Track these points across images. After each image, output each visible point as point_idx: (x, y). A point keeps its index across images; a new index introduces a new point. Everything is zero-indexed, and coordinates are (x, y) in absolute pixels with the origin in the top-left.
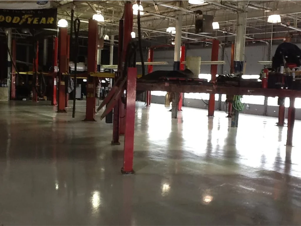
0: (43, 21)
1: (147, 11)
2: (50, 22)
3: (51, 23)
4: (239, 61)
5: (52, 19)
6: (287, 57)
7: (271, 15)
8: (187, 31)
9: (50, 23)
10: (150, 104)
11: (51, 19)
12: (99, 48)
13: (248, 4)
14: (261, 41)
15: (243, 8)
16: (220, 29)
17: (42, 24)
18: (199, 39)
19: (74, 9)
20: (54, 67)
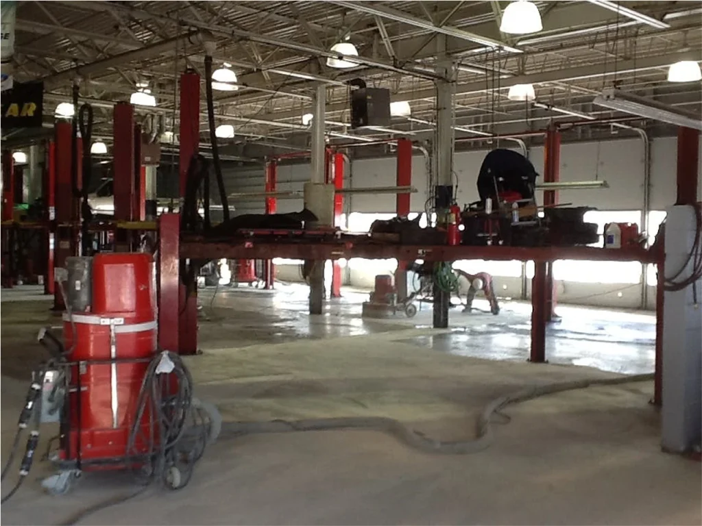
0: (11, 111)
1: (245, 82)
2: (28, 112)
3: (29, 115)
4: (442, 184)
5: (33, 106)
6: (501, 179)
7: (515, 84)
8: (346, 121)
9: (27, 115)
10: (271, 284)
11: (29, 107)
12: (148, 163)
13: (459, 62)
14: (509, 138)
15: (446, 72)
16: (411, 116)
17: (11, 116)
18: (373, 137)
19: (78, 84)
20: (49, 209)
